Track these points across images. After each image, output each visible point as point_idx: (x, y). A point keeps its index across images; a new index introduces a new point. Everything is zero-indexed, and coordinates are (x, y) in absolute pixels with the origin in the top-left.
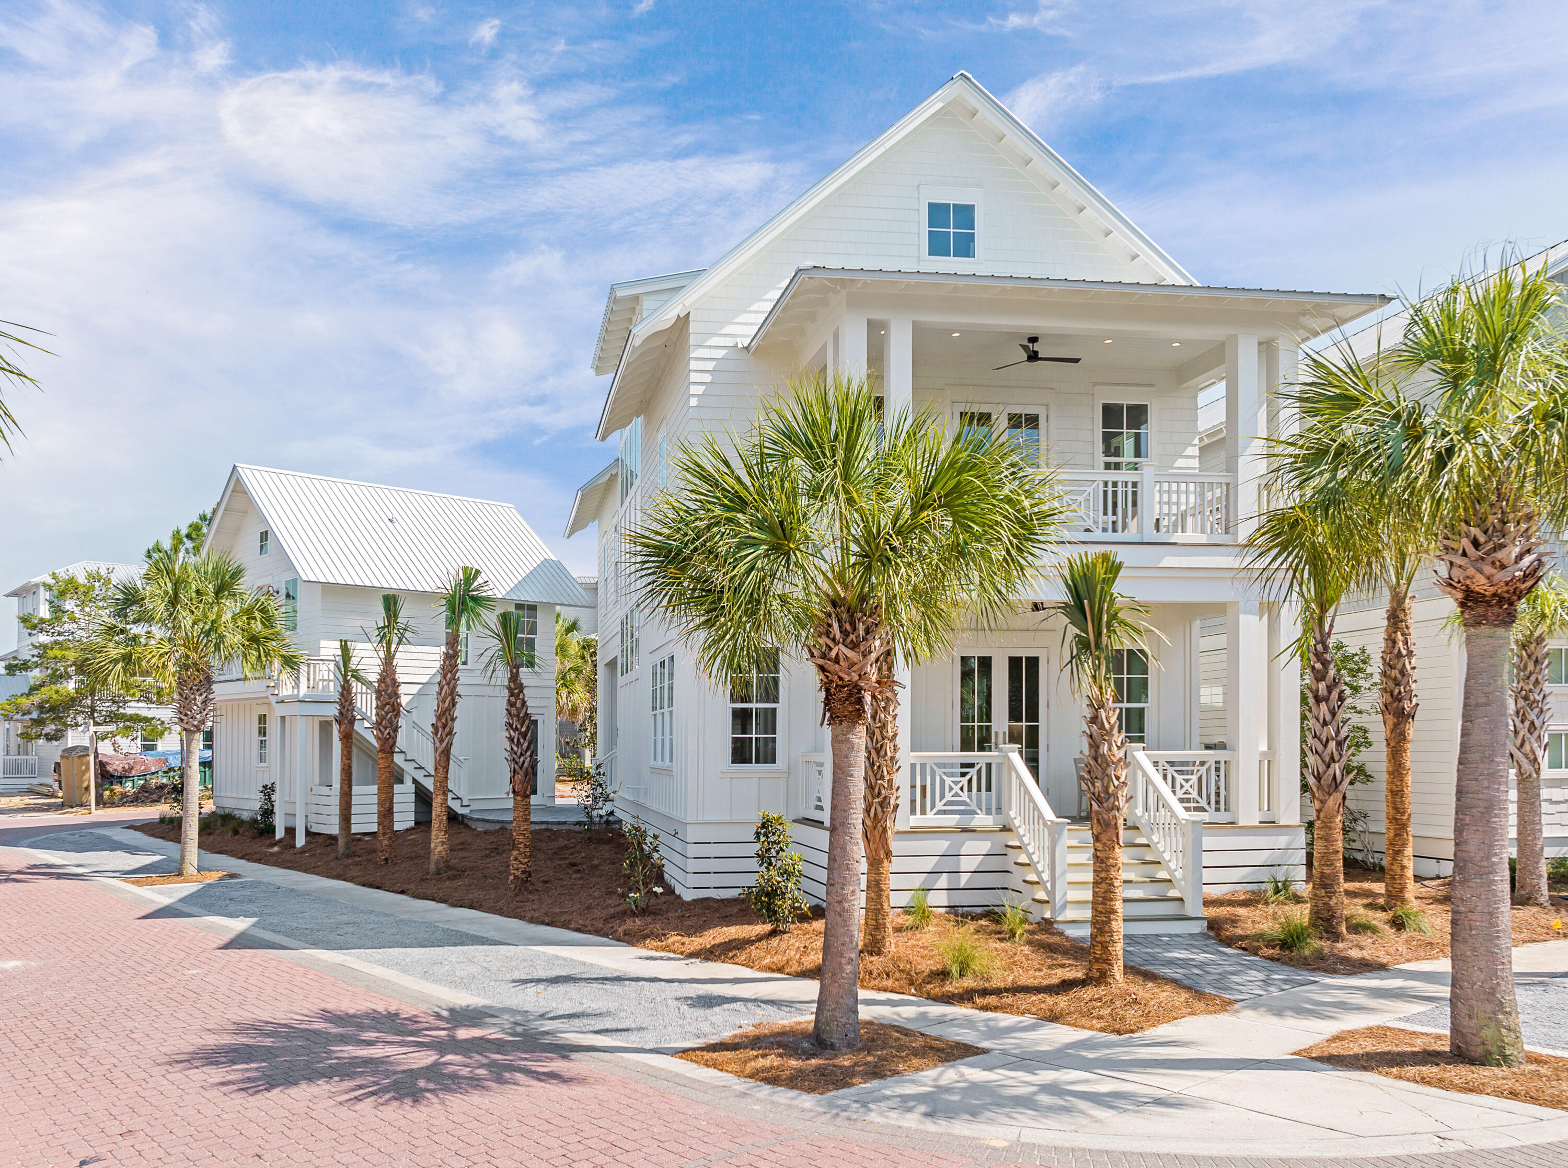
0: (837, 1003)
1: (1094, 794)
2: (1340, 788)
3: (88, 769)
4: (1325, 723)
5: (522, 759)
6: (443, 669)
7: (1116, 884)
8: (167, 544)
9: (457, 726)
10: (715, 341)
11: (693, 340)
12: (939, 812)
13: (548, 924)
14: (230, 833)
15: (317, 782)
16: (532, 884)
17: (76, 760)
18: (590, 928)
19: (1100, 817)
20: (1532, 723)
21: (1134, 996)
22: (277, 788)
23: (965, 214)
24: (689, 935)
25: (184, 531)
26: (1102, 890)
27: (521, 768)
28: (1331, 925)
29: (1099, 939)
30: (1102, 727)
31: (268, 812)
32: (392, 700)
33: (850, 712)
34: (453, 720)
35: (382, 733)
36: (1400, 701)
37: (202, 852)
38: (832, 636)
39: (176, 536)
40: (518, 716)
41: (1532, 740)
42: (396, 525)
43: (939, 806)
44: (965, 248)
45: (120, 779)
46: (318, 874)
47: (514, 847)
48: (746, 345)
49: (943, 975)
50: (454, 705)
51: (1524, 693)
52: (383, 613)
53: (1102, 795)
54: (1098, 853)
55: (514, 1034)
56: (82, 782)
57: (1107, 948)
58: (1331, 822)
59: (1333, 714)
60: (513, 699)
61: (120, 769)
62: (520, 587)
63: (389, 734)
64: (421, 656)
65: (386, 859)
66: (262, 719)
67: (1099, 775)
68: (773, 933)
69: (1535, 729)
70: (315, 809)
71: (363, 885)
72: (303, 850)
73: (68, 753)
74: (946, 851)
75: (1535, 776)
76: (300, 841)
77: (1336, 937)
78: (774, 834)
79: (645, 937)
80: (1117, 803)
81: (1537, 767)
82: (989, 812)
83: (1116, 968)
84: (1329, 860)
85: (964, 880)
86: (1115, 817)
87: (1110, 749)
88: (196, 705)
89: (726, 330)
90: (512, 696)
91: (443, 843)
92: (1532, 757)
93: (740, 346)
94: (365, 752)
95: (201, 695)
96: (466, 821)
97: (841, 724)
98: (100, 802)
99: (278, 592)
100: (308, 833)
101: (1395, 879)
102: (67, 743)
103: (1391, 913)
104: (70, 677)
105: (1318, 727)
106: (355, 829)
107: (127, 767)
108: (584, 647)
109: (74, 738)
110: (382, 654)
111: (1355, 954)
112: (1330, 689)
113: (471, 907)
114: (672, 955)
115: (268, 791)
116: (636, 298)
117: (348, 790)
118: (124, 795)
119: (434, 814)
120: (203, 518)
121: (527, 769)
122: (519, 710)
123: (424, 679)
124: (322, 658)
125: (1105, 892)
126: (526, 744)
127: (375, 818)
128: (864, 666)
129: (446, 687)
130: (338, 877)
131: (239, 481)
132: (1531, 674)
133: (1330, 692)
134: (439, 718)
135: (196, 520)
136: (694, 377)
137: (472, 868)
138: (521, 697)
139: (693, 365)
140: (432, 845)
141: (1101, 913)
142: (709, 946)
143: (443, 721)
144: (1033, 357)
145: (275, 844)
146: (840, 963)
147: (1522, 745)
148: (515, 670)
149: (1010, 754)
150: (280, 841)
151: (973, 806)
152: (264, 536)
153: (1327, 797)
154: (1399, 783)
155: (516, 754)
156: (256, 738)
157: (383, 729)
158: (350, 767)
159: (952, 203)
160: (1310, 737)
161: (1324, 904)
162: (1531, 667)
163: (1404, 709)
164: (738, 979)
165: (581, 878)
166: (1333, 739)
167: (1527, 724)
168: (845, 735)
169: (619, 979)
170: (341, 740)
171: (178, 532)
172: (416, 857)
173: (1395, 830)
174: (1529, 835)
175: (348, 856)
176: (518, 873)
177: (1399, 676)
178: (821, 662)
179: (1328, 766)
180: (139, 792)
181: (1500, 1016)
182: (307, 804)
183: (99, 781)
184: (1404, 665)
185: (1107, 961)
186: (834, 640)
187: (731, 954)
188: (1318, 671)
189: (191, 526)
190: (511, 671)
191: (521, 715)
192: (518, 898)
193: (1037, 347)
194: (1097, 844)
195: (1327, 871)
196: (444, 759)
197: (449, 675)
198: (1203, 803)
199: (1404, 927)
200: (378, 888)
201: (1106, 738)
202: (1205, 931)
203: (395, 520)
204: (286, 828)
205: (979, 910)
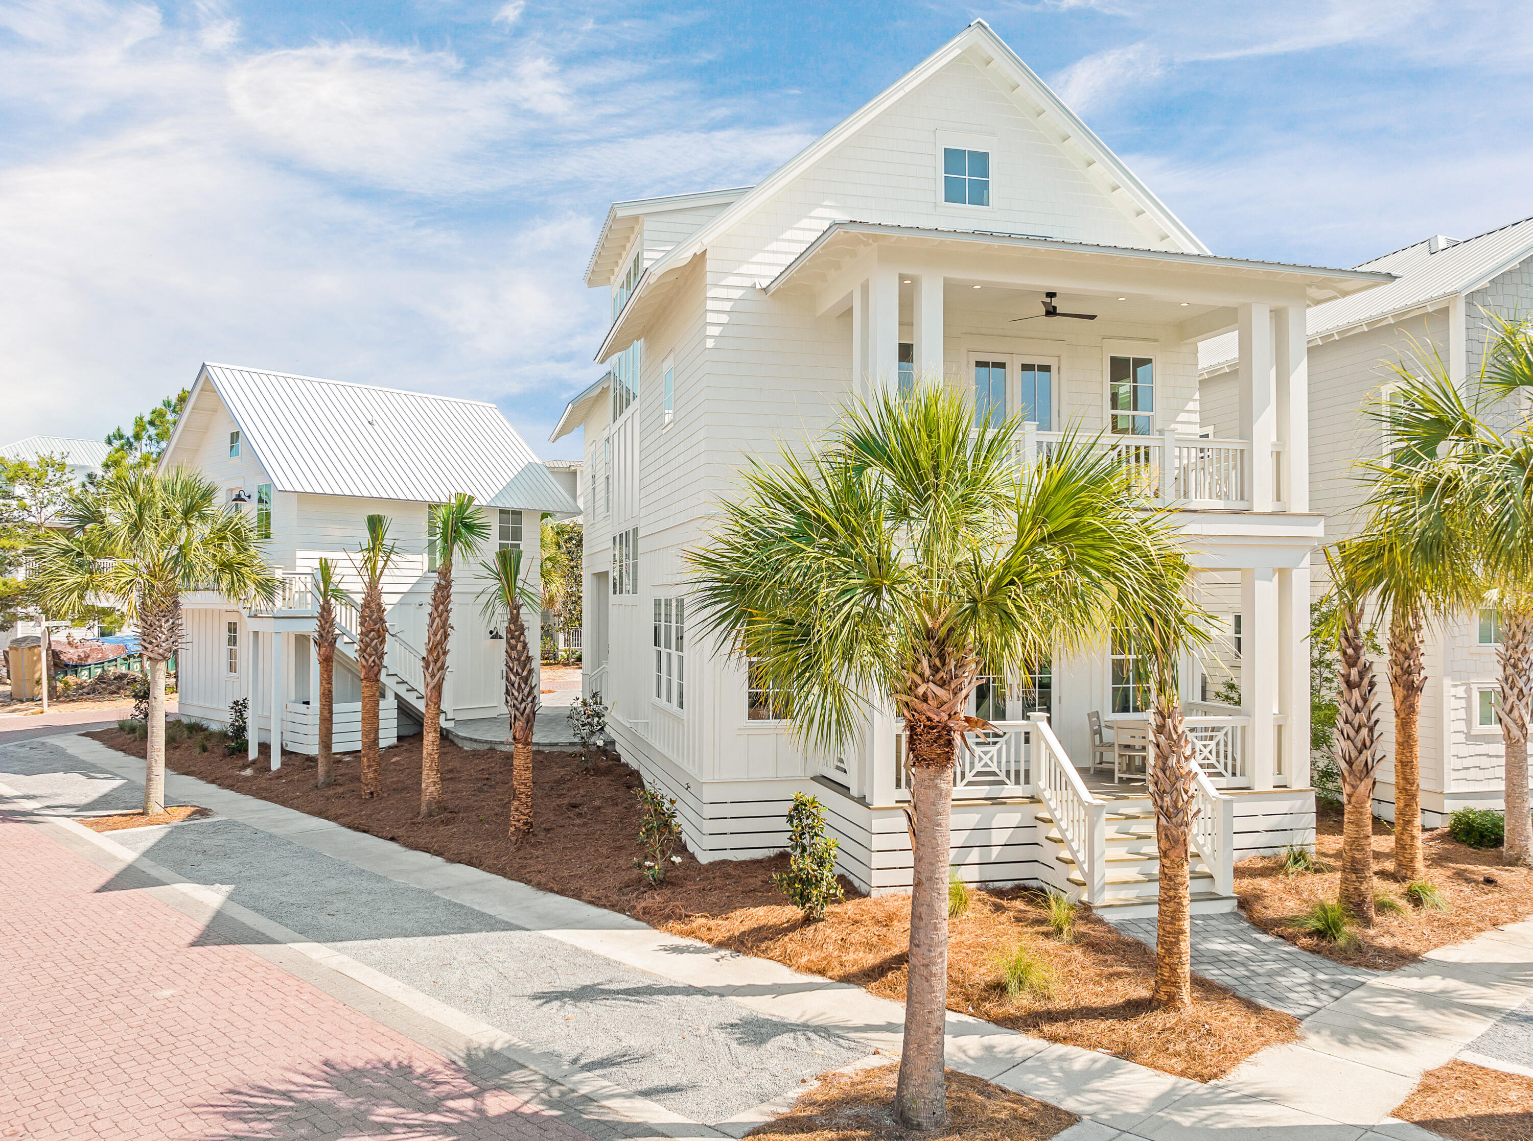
0: (924, 1077)
1: (1162, 808)
2: (1372, 773)
3: (40, 659)
4: (1357, 710)
5: (523, 705)
6: (434, 600)
7: (1184, 904)
8: (129, 432)
9: (449, 660)
10: (731, 280)
11: (709, 278)
12: (970, 784)
13: (557, 893)
14: (198, 750)
15: (293, 698)
16: (535, 835)
17: (26, 651)
18: (604, 901)
19: (1169, 833)
20: (1521, 690)
21: (1207, 1026)
22: (250, 704)
23: (980, 161)
24: (714, 916)
25: (147, 418)
26: (1171, 909)
27: (522, 714)
28: (1362, 910)
29: (1167, 960)
30: (1170, 737)
31: (240, 730)
32: (377, 626)
33: (939, 755)
34: (445, 653)
35: (367, 661)
36: (1410, 674)
37: (168, 771)
38: (919, 670)
39: (139, 423)
40: (518, 660)
41: (1521, 707)
42: (376, 427)
43: (969, 777)
44: (979, 195)
45: (75, 668)
46: (297, 808)
47: (515, 797)
48: (764, 286)
49: (999, 988)
50: (446, 638)
51: (1512, 661)
52: (367, 534)
53: (1171, 810)
54: (1166, 871)
55: (551, 1104)
56: (34, 673)
57: (1175, 970)
58: (1362, 807)
59: (1365, 701)
60: (513, 642)
61: (75, 657)
62: (504, 493)
63: (374, 661)
65: (372, 793)
66: (232, 628)
67: (1168, 789)
68: (807, 921)
69: (1524, 696)
70: (291, 727)
71: (349, 827)
72: (279, 775)
73: (18, 642)
74: (976, 825)
75: (1523, 741)
76: (276, 763)
77: (1368, 922)
78: (808, 818)
79: (668, 918)
80: (1186, 819)
81: (1524, 732)
82: (1017, 782)
83: (1184, 991)
84: (1359, 845)
85: (994, 853)
86: (1184, 833)
87: (1178, 762)
88: (162, 633)
89: (744, 269)
90: (512, 638)
91: (435, 783)
92: (1521, 723)
93: (758, 287)
94: (344, 667)
95: (167, 621)
96: (451, 737)
97: (928, 768)
98: (54, 695)
99: (249, 497)
100: (284, 752)
101: (1406, 849)
102: (16, 634)
103: (1406, 885)
104: (20, 565)
105: (1350, 712)
106: (336, 749)
107: (83, 656)
108: (558, 533)
109: (22, 629)
110: (367, 579)
111: (1387, 942)
112: (1361, 675)
113: (470, 863)
114: (699, 944)
115: (239, 707)
116: (636, 218)
117: (328, 715)
118: (80, 686)
119: (425, 752)
120: (167, 404)
121: (528, 715)
122: (520, 654)
123: (406, 588)
124: (298, 570)
125: (1174, 911)
126: (527, 690)
127: (359, 736)
128: (954, 705)
129: (437, 620)
130: (320, 814)
131: (208, 380)
132: (1519, 643)
133: (1361, 678)
134: (430, 652)
135: (159, 406)
136: (711, 317)
137: (467, 809)
138: (522, 639)
139: (710, 305)
140: (424, 785)
141: (1169, 933)
142: (737, 934)
143: (435, 655)
144: (1051, 312)
145: (248, 766)
146: (927, 1034)
147: (1511, 710)
148: (515, 611)
149: (1039, 724)
150: (254, 762)
151: (1003, 777)
152: (235, 437)
153: (1358, 783)
154: (1408, 755)
155: (516, 699)
156: (225, 648)
157: (367, 657)
158: (330, 691)
159: (967, 149)
160: (1342, 722)
161: (1356, 889)
162: (1519, 636)
163: (1413, 682)
164: (780, 986)
165: (585, 824)
166: (1365, 726)
167: (1516, 691)
168: (933, 780)
169: (650, 991)
170: (320, 663)
171: (141, 419)
172: (404, 789)
173: (1405, 800)
174: (1518, 798)
175: (329, 785)
176: (519, 825)
177: (1408, 649)
178: (905, 698)
179: (1360, 752)
180: (96, 683)
182: (282, 720)
183: (52, 672)
184: (1413, 638)
185: (1176, 984)
186: (921, 675)
187: (763, 946)
188: (1350, 657)
189: (154, 412)
190: (511, 612)
191: (523, 659)
192: (521, 854)
193: (1055, 302)
194: (1164, 861)
195: (1358, 856)
196: (435, 694)
197: (441, 607)
198: (1221, 768)
199: (1422, 903)
200: (365, 832)
201: (1175, 749)
202: (1236, 910)
203: (374, 422)
204: (259, 744)
205: (1009, 885)
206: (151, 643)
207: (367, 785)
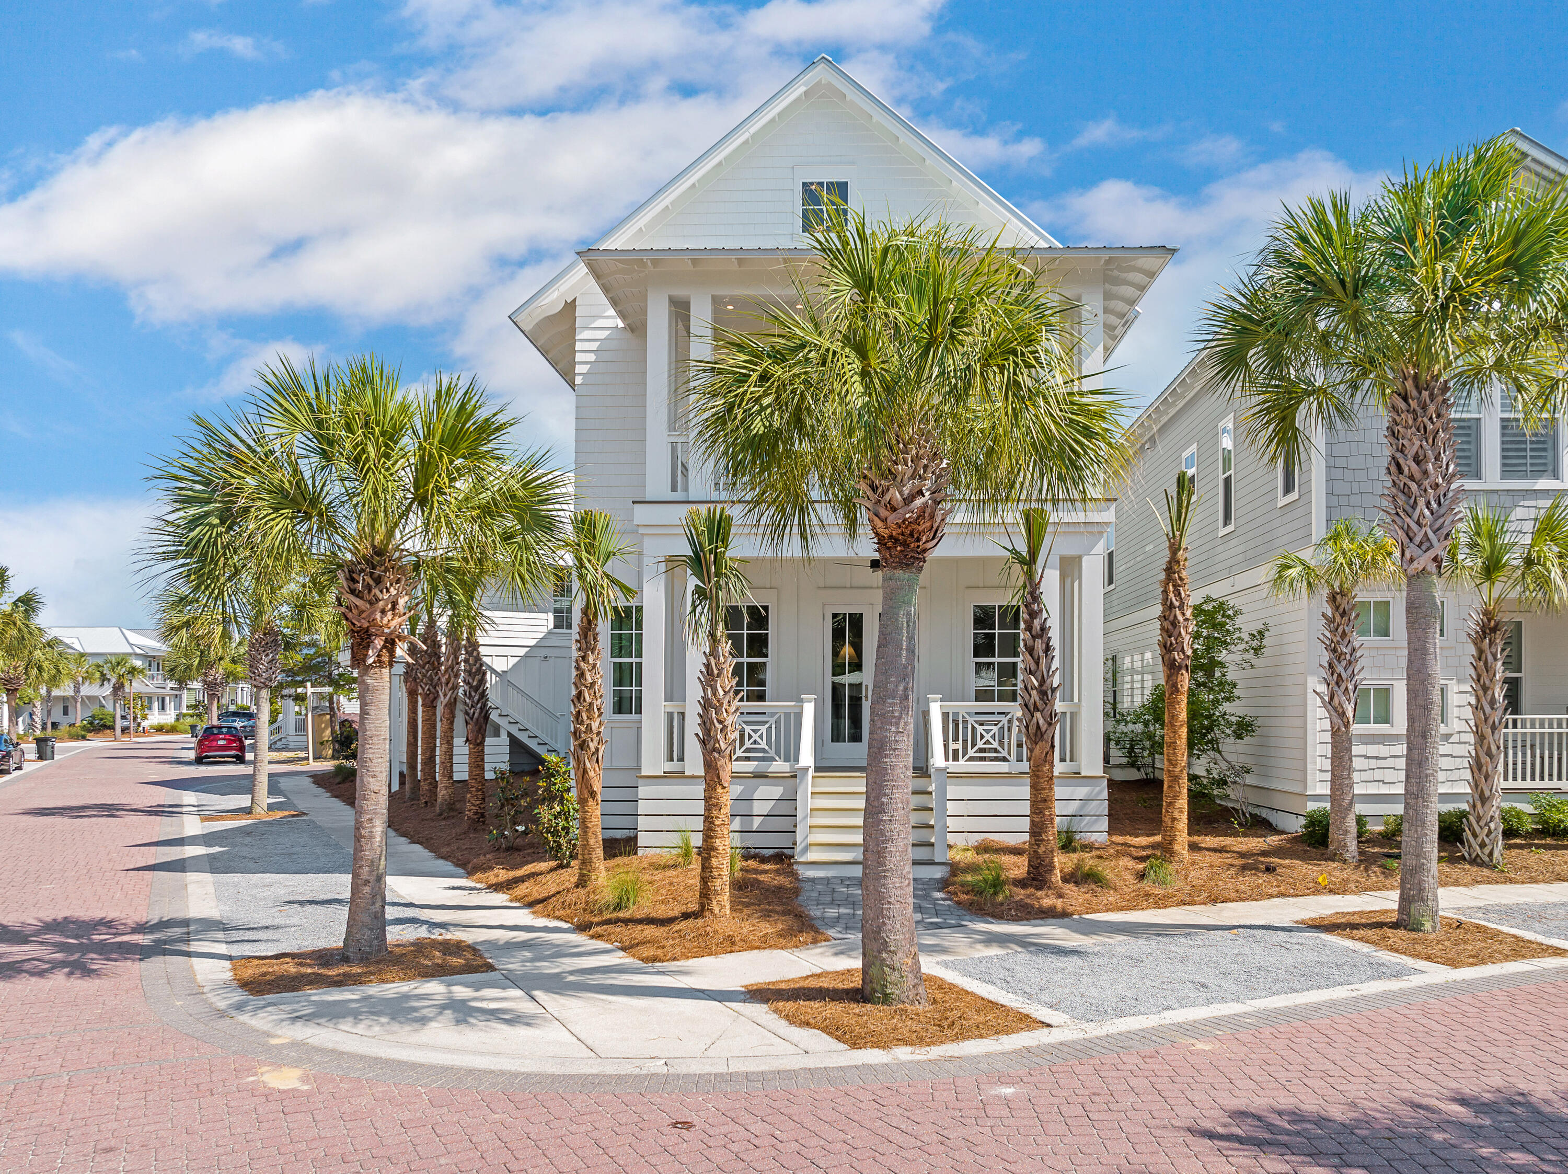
11: (579, 323)
18: (461, 861)
20: (1339, 675)
23: (840, 191)
27: (472, 719)
41: (1341, 693)
51: (1333, 645)
64: (527, 622)
68: (558, 868)
69: (1343, 682)
74: (742, 796)
75: (1344, 729)
77: (1043, 886)
81: (1345, 720)
82: (787, 759)
85: (756, 823)
91: (446, 788)
114: (479, 886)
123: (532, 643)
128: (372, 613)
132: (1339, 626)
133: (1034, 642)
136: (580, 357)
138: (475, 654)
142: (511, 879)
147: (1333, 697)
149: (806, 705)
151: (772, 753)
153: (1034, 746)
159: (825, 181)
163: (1175, 660)
166: (1034, 688)
175: (412, 800)
176: (470, 814)
177: (1170, 627)
179: (1033, 715)
181: (884, 955)
187: (514, 886)
198: (1004, 753)
202: (947, 875)
205: (771, 852)
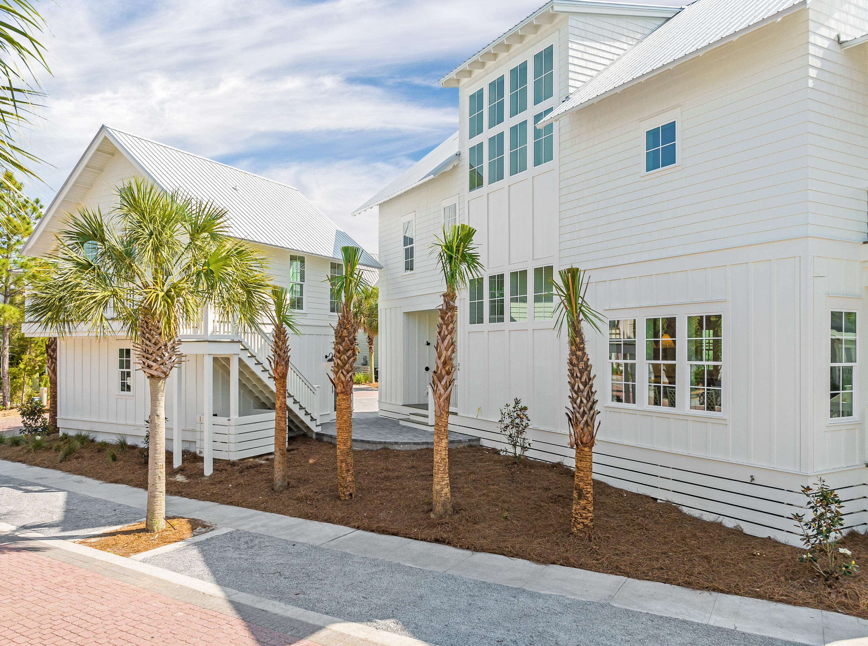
10: (822, 31)
14: (108, 459)
42: (239, 191)
65: (351, 495)
66: (125, 352)
72: (213, 480)
76: (209, 469)
89: (830, 23)
127: (272, 440)
131: (107, 140)
139: (811, 49)
150: (182, 469)
156: (116, 369)
157: (345, 373)
203: (238, 188)
204: (182, 451)
206: (155, 361)
207: (346, 488)
